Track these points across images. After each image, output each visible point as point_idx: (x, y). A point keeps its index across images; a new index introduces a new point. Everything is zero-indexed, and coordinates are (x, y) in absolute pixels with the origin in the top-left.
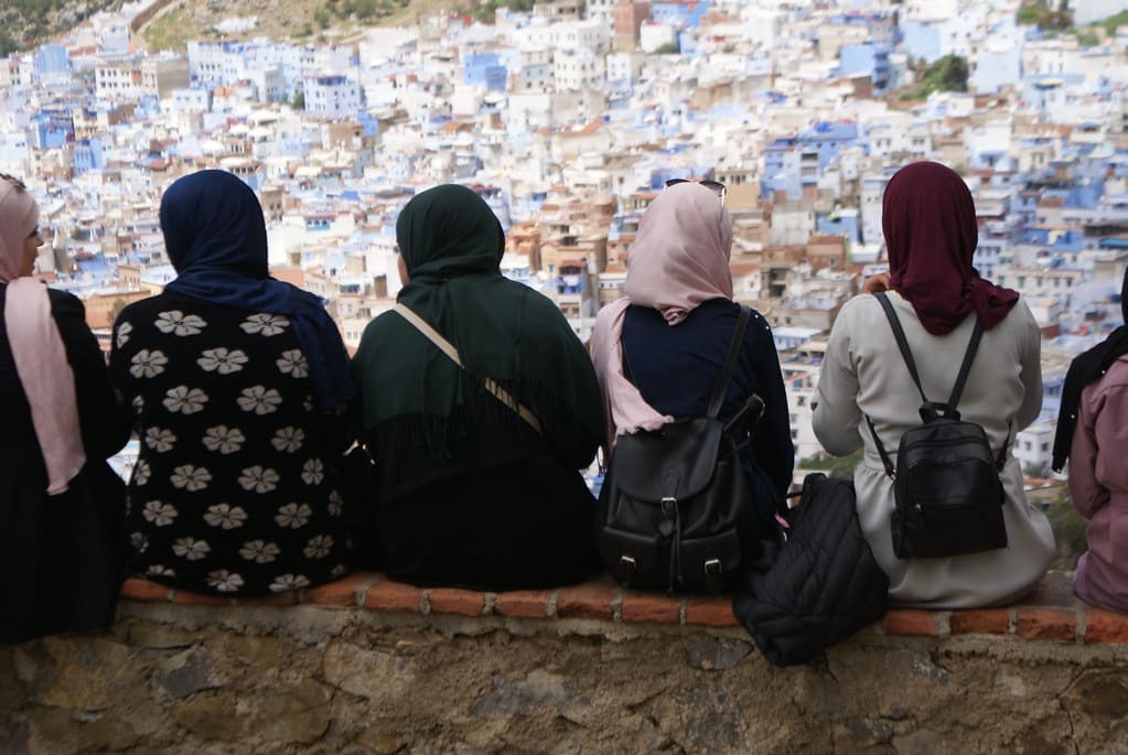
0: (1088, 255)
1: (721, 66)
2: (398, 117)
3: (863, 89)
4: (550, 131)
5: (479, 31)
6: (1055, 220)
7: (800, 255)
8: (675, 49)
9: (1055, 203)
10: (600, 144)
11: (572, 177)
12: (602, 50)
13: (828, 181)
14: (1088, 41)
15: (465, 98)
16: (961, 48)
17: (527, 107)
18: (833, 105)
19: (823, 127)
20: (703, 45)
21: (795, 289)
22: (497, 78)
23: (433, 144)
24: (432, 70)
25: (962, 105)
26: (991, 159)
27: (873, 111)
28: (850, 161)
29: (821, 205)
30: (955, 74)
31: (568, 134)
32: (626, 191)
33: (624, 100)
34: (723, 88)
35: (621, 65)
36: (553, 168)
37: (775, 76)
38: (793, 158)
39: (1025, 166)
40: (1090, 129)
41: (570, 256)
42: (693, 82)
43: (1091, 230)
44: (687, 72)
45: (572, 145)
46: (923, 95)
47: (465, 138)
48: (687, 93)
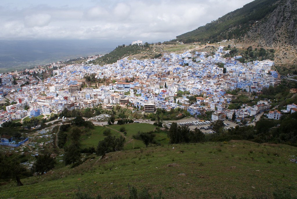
0: (197, 79)
1: (170, 63)
2: (146, 66)
3: (181, 65)
4: (158, 67)
5: (153, 60)
6: (194, 76)
7: (176, 77)
8: (167, 62)
9: (194, 74)
10: (161, 68)
11: (159, 71)
12: (162, 61)
13: (178, 72)
14: (197, 63)
15: (151, 65)
16: (188, 63)
17: (156, 65)
18: (178, 66)
19: (178, 68)
20: (169, 61)
21: (175, 80)
22: (154, 63)
23: (149, 68)
24: (149, 62)
25: (188, 67)
26: (190, 71)
27: (181, 67)
28: (180, 70)
29: (177, 74)
30: (187, 64)
31: (159, 67)
32: (163, 72)
33: (163, 65)
34: (170, 65)
35: (163, 62)
36: (158, 70)
37: (174, 64)
38: (175, 70)
39: (192, 71)
40: (197, 69)
41: (159, 76)
42: (168, 64)
43: (197, 76)
44: (168, 63)
45: (159, 68)
46: (185, 66)
47: (151, 67)
48: (168, 65)
